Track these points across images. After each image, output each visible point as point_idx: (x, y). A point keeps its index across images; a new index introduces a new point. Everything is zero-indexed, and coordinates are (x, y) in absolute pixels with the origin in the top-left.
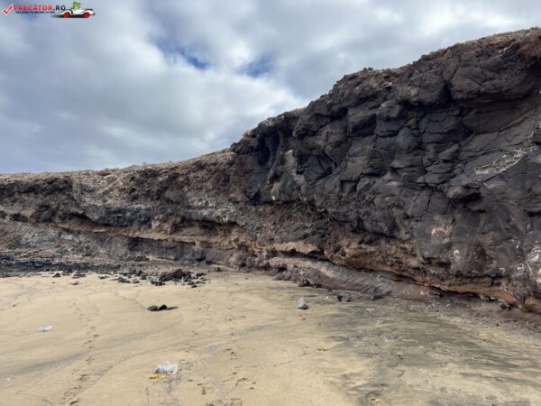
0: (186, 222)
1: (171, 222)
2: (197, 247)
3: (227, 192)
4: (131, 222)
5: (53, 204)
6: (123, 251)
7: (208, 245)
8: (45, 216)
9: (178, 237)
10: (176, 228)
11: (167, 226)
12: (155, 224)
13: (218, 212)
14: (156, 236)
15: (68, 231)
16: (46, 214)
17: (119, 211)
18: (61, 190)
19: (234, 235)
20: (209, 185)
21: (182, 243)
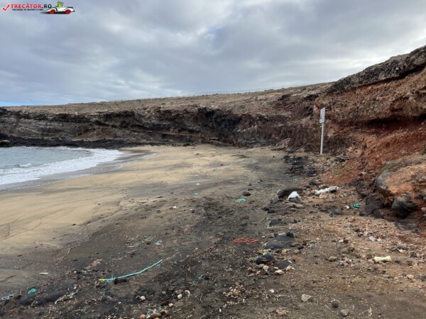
0: (183, 129)
1: (178, 129)
2: (188, 137)
3: (197, 122)
4: (163, 129)
5: (127, 121)
6: (160, 138)
7: (191, 137)
8: (124, 126)
9: (181, 134)
10: (179, 131)
11: (176, 130)
12: (172, 130)
13: (195, 128)
14: (173, 134)
15: (135, 131)
16: (124, 125)
17: (158, 125)
18: (130, 116)
19: (200, 135)
20: (191, 119)
21: (182, 136)
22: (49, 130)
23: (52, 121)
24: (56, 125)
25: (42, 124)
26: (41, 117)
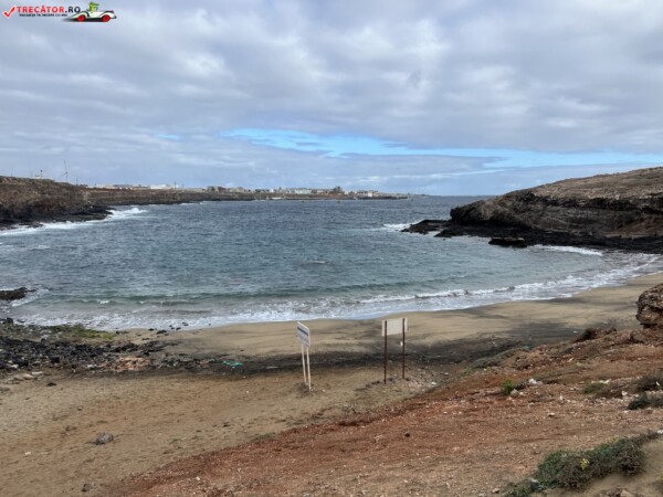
22: (579, 221)
23: (584, 208)
24: (589, 213)
25: (572, 212)
26: (571, 203)
